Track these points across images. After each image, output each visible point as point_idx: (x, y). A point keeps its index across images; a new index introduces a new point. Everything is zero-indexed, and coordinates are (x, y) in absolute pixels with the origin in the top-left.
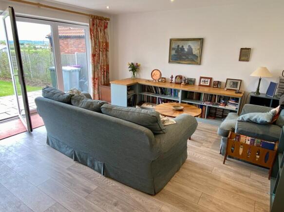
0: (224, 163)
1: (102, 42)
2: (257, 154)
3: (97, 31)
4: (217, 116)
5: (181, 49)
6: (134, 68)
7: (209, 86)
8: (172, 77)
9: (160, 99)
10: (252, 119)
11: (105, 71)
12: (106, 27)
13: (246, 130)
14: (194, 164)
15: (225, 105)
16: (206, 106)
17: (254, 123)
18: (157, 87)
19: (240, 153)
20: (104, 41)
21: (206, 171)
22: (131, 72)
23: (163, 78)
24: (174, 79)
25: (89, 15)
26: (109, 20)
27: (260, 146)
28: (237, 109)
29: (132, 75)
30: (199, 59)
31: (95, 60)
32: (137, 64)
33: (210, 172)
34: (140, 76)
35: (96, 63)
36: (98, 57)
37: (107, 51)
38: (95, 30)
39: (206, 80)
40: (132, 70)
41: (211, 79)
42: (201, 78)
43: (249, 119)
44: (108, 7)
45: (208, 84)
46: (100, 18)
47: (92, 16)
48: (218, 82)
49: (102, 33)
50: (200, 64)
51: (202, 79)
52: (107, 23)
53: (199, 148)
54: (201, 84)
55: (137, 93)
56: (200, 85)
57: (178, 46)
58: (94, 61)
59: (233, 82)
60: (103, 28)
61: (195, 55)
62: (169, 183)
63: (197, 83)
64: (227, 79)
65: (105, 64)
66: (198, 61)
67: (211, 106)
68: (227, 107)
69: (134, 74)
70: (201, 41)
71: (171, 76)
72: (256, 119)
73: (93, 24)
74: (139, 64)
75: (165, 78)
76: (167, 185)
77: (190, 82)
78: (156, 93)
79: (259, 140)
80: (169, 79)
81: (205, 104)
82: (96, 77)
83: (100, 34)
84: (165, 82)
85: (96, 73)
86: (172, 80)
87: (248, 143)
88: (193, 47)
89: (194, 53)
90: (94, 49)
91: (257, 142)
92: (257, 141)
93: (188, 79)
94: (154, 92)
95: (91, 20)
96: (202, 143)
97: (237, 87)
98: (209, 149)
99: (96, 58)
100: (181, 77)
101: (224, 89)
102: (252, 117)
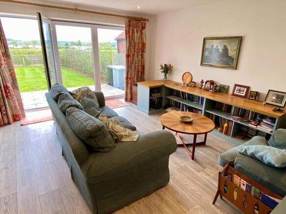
0: (214, 203)
1: (138, 43)
2: (256, 207)
3: (133, 32)
4: (248, 136)
5: (215, 49)
6: (167, 69)
7: (245, 97)
8: (202, 82)
9: (184, 106)
10: (257, 155)
11: (139, 72)
12: (143, 28)
13: (247, 169)
14: (174, 192)
15: (258, 125)
16: (232, 121)
17: (260, 161)
18: (185, 93)
19: (235, 198)
20: (140, 42)
21: (182, 207)
22: (163, 74)
23: (193, 82)
24: (204, 84)
25: (125, 17)
26: (148, 20)
27: (259, 199)
28: (272, 132)
29: (164, 76)
30: (235, 62)
31: (130, 61)
32: (170, 65)
33: (185, 210)
34: (172, 78)
35: (129, 63)
36: (132, 58)
37: (143, 51)
38: (131, 31)
39: (242, 89)
40: (164, 72)
41: (248, 88)
42: (236, 85)
43: (253, 154)
44: (139, 7)
45: (244, 95)
46: (137, 19)
47: (128, 17)
48: (257, 92)
49: (138, 34)
50: (236, 69)
51: (237, 87)
52: (145, 24)
53: (196, 173)
54: (235, 93)
55: (164, 96)
56: (233, 95)
57: (213, 46)
58: (128, 61)
59: (277, 95)
60: (140, 29)
61: (231, 57)
62: (125, 208)
63: (231, 92)
64: (270, 90)
65: (140, 64)
66: (234, 65)
67: (239, 122)
68: (259, 128)
69: (165, 76)
70: (240, 40)
71: (201, 80)
72: (262, 157)
73: (130, 26)
74: (172, 65)
75: (194, 83)
76: (122, 210)
77: (221, 90)
78: (183, 98)
79: (257, 190)
80: (199, 84)
81: (231, 119)
82: (129, 77)
83: (136, 35)
84: (195, 87)
85: (129, 73)
86: (202, 86)
87: (244, 188)
88: (229, 48)
89: (229, 55)
90: (129, 50)
91: (255, 192)
92: (254, 190)
93: (220, 85)
94: (181, 97)
95: (127, 21)
96: (204, 168)
97: (281, 103)
98: (207, 177)
99: (131, 59)
100: (212, 83)
101: (262, 102)
102: (258, 152)
